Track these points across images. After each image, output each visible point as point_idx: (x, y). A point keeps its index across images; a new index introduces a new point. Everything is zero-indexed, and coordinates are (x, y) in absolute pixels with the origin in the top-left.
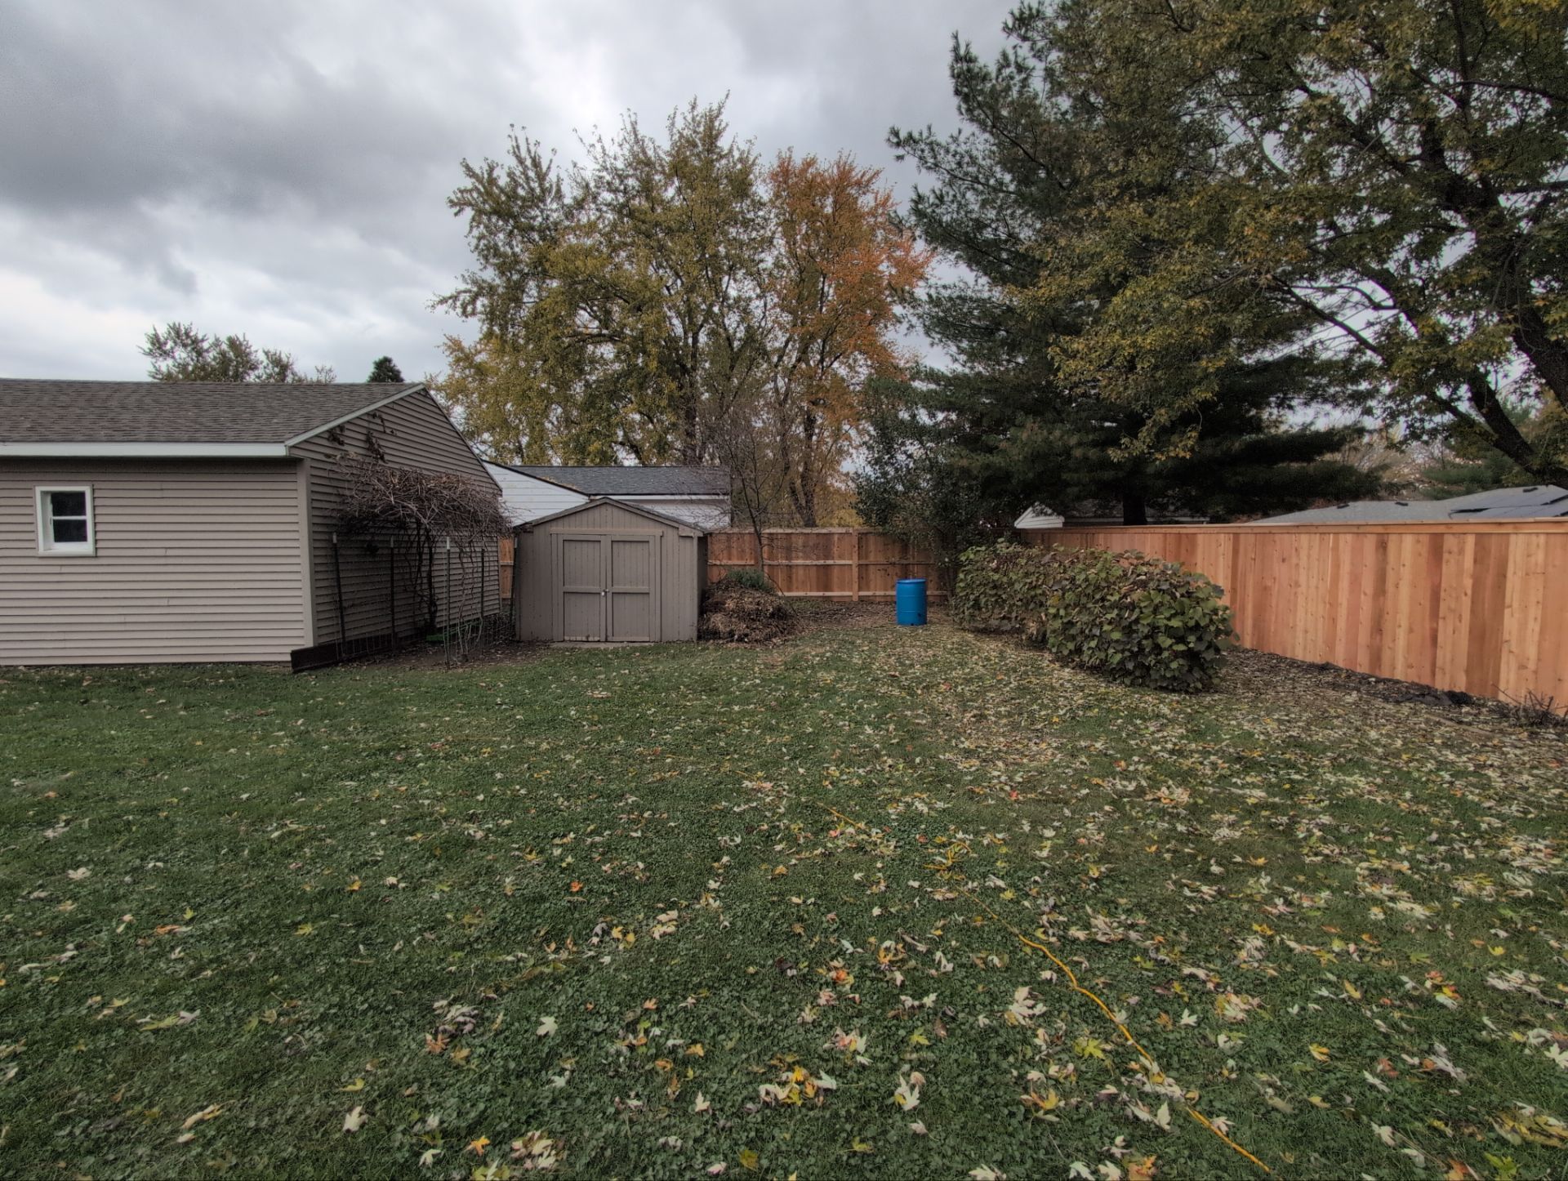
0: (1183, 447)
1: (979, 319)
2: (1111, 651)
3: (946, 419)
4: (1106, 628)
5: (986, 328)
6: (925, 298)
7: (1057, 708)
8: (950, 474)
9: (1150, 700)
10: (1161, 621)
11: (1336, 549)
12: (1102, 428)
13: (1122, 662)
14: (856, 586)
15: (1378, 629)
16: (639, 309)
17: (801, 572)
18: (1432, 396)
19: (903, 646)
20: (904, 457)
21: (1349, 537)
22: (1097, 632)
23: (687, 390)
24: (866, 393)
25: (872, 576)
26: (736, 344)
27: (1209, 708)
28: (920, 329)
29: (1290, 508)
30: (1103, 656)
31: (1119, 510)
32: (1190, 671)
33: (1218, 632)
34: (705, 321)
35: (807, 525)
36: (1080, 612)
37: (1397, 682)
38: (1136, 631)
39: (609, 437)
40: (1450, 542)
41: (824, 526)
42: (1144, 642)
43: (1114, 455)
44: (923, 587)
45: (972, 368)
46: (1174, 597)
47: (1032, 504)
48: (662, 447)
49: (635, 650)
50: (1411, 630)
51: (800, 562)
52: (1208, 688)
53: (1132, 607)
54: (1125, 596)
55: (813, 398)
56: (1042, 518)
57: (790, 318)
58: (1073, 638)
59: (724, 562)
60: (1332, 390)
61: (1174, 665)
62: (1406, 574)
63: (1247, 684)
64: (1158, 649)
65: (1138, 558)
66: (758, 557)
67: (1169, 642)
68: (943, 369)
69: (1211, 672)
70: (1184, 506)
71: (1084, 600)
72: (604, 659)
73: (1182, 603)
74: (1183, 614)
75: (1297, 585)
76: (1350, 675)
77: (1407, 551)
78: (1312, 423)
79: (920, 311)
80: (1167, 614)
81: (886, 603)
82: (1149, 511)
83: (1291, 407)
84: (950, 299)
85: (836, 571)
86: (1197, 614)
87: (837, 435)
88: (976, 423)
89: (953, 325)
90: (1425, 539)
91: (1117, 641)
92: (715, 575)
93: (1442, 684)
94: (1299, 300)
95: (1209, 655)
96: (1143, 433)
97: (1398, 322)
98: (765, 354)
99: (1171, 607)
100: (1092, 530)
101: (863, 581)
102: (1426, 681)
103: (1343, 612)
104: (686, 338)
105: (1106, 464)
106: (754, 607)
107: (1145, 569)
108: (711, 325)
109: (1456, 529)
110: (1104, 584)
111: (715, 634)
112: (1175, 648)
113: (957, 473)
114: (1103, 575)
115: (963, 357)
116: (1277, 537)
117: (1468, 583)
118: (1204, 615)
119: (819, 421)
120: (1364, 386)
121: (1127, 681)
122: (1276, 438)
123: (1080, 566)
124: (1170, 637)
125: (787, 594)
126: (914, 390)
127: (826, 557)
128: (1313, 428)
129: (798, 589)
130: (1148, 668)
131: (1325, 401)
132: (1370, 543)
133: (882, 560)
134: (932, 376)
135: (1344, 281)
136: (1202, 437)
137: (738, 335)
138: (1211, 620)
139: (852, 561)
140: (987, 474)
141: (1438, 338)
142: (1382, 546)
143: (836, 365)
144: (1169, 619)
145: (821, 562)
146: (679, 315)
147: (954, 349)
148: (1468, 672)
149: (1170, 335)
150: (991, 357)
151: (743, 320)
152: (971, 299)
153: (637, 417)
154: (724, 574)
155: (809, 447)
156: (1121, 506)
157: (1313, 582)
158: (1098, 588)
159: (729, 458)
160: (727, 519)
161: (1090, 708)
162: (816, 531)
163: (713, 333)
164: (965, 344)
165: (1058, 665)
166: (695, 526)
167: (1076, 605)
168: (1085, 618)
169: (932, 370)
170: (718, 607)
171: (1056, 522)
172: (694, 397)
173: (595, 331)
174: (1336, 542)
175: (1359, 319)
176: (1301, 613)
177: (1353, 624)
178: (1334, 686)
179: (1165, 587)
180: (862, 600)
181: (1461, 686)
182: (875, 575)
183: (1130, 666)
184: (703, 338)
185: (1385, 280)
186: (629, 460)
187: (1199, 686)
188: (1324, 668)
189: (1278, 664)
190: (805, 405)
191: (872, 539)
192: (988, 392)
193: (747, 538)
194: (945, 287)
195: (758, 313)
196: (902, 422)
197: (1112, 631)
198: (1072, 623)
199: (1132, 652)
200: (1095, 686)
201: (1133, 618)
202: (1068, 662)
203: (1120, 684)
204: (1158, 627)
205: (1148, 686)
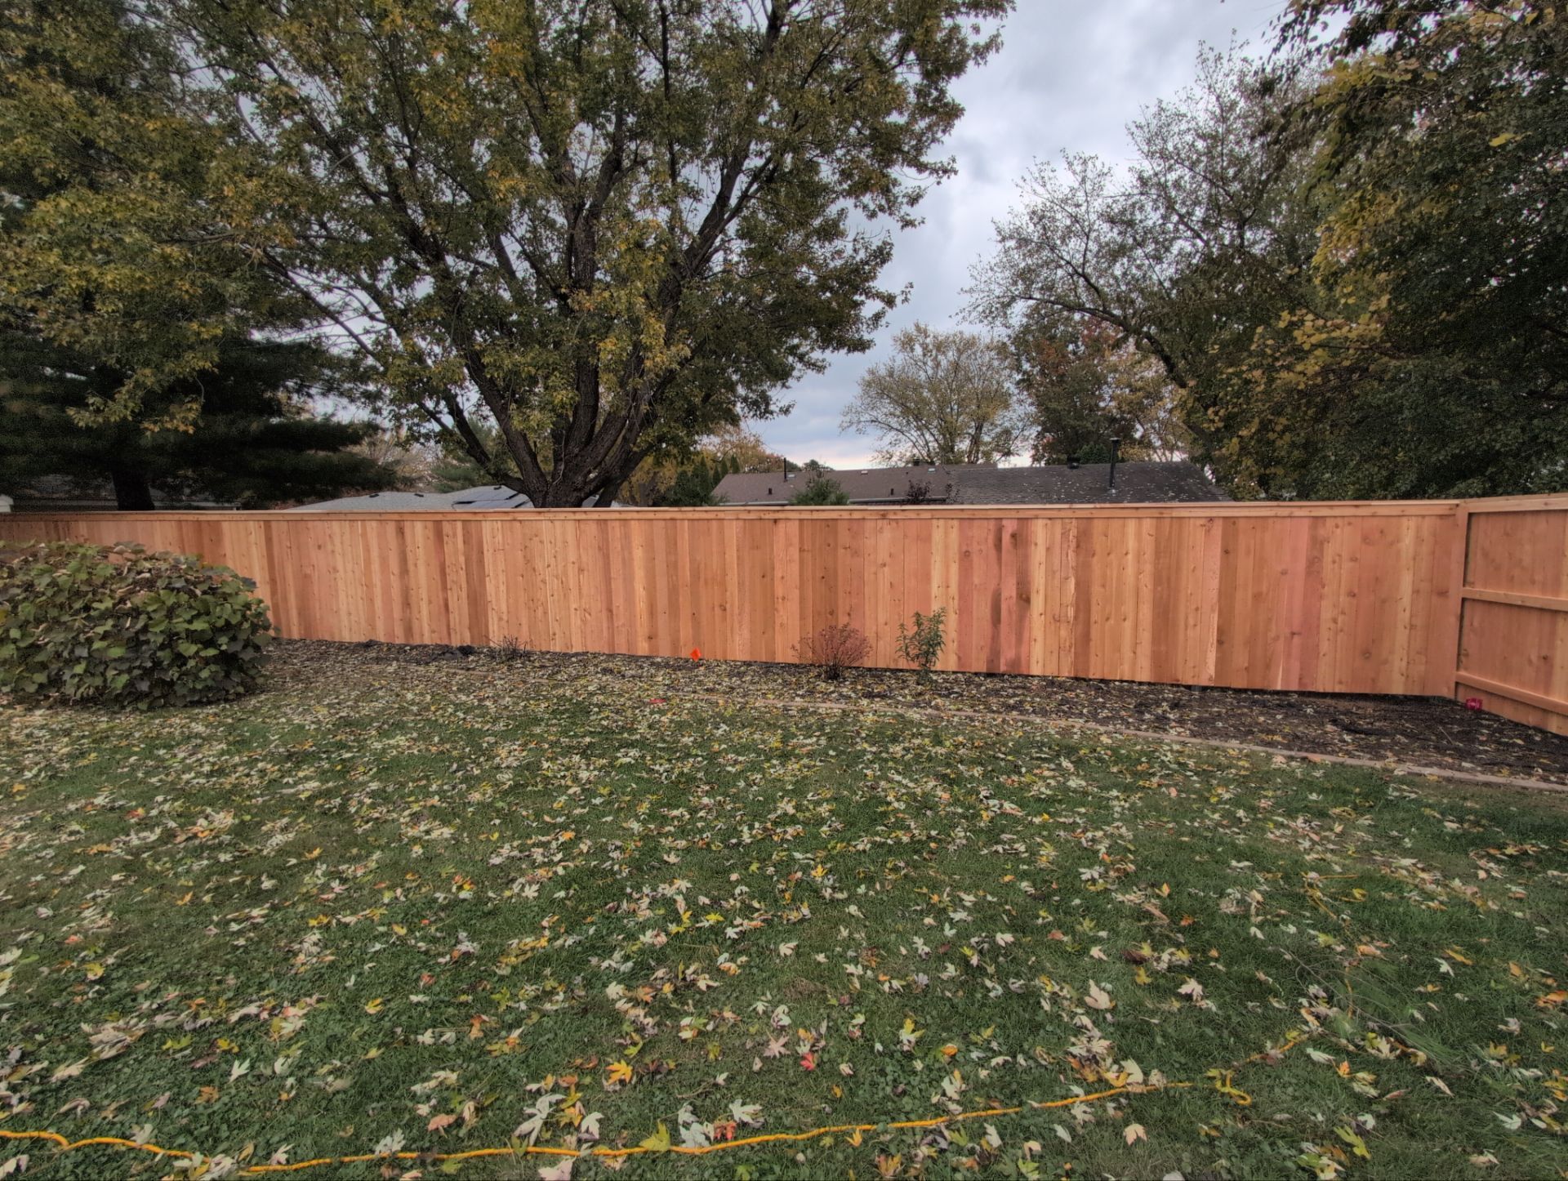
0: (184, 418)
2: (111, 673)
4: (97, 645)
7: (20, 771)
9: (177, 722)
10: (180, 624)
11: (364, 535)
12: (61, 379)
13: (130, 684)
15: (407, 604)
18: (422, 406)
21: (374, 524)
22: (84, 653)
27: (255, 711)
29: (323, 496)
30: (98, 681)
31: (108, 491)
32: (227, 676)
33: (255, 628)
36: (48, 630)
37: (425, 646)
38: (147, 642)
40: (447, 528)
42: (159, 654)
43: (81, 418)
46: (192, 594)
50: (430, 602)
52: (251, 690)
53: (136, 613)
54: (122, 600)
58: (43, 666)
60: (347, 386)
61: (204, 674)
62: (421, 552)
63: (296, 676)
64: (180, 660)
65: (135, 552)
67: (193, 648)
69: (253, 672)
70: (202, 490)
71: (53, 613)
73: (204, 602)
74: (208, 613)
75: (336, 570)
76: (390, 646)
77: (419, 533)
78: (333, 415)
80: (187, 616)
82: (154, 493)
83: (310, 396)
86: (225, 613)
90: (430, 525)
91: (120, 659)
93: (456, 643)
94: (298, 288)
95: (248, 655)
96: (123, 394)
97: (388, 336)
99: (191, 607)
100: (66, 516)
102: (445, 642)
103: (378, 591)
105: (69, 428)
107: (148, 565)
109: (450, 517)
110: (84, 588)
112: (203, 654)
114: (83, 576)
116: (310, 524)
117: (462, 559)
118: (234, 612)
120: (371, 387)
121: (143, 706)
122: (299, 424)
123: (41, 566)
124: (194, 642)
128: (335, 419)
130: (172, 684)
131: (341, 394)
132: (391, 528)
135: (341, 284)
136: (206, 410)
138: (244, 616)
141: (418, 357)
142: (401, 531)
144: (190, 622)
148: (470, 629)
156: (111, 486)
157: (349, 567)
158: (78, 594)
161: (83, 754)
165: (19, 708)
167: (38, 622)
168: (60, 636)
174: (364, 528)
175: (358, 324)
176: (342, 596)
177: (387, 601)
178: (378, 660)
179: (179, 584)
181: (467, 642)
183: (144, 686)
185: (376, 296)
187: (241, 690)
188: (368, 645)
189: (326, 650)
197: (109, 646)
198: (39, 647)
199: (145, 669)
200: (91, 723)
201: (139, 626)
202: (38, 701)
203: (131, 712)
204: (177, 634)
205: (174, 706)
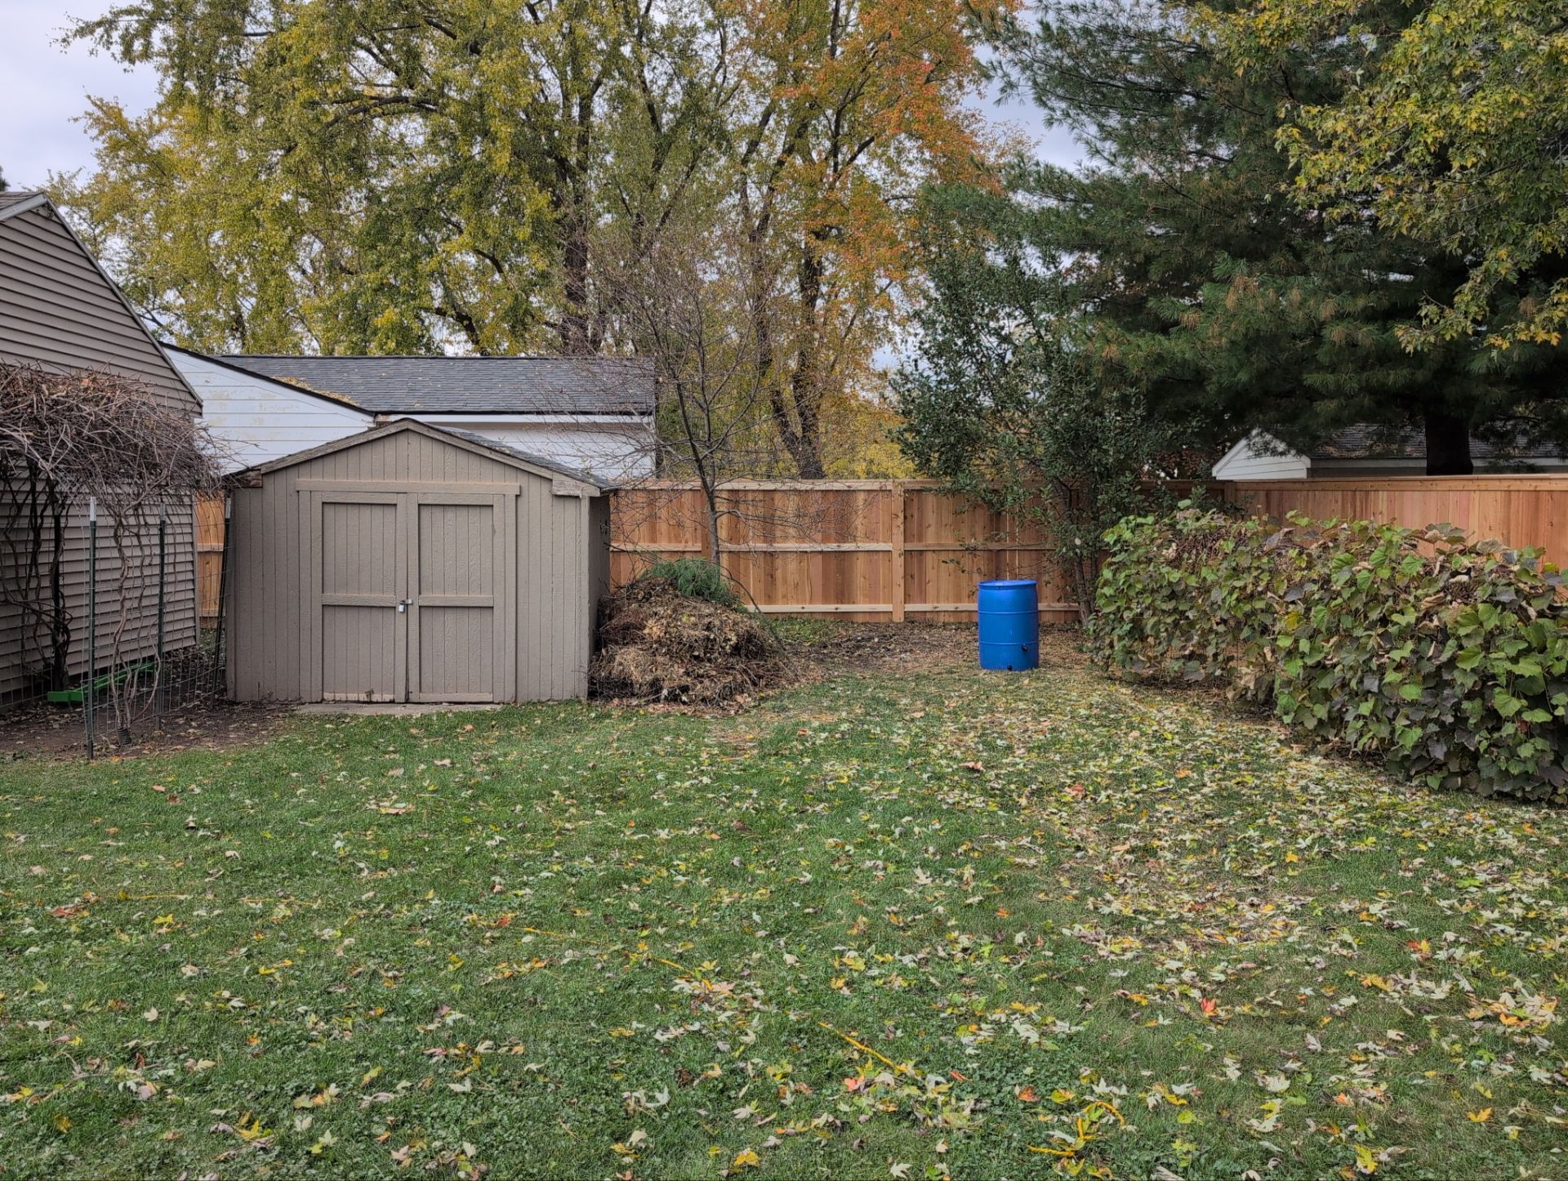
1: (1142, 72)
2: (1401, 722)
3: (1078, 266)
4: (1391, 677)
5: (1158, 89)
6: (1035, 29)
7: (1295, 835)
8: (1084, 375)
9: (1478, 819)
10: (1499, 663)
12: (1385, 284)
13: (1423, 744)
14: (899, 593)
16: (475, 50)
17: (792, 565)
19: (991, 710)
20: (994, 341)
22: (1372, 684)
23: (568, 209)
24: (921, 216)
25: (931, 574)
26: (666, 118)
28: (1026, 90)
30: (1384, 731)
31: (1417, 443)
32: (1558, 760)
34: (606, 73)
35: (804, 475)
36: (1339, 647)
38: (1450, 684)
39: (414, 296)
41: (838, 476)
42: (1466, 705)
43: (1408, 337)
44: (1030, 595)
45: (1128, 168)
46: (1525, 618)
47: (1246, 434)
48: (520, 319)
49: (464, 718)
51: (791, 545)
53: (1442, 635)
54: (1428, 615)
55: (817, 225)
56: (1267, 459)
57: (772, 67)
58: (1326, 695)
59: (643, 546)
61: (1525, 751)
64: (1493, 719)
65: (1453, 541)
66: (709, 535)
67: (1515, 705)
68: (1071, 169)
70: (1545, 437)
71: (1347, 622)
72: (403, 737)
73: (1540, 629)
74: (1542, 650)
79: (1026, 55)
80: (1512, 652)
81: (959, 627)
82: (1476, 446)
84: (1086, 31)
85: (860, 566)
87: (865, 295)
88: (1137, 274)
89: (1092, 83)
91: (1412, 703)
92: (625, 572)
96: (1465, 295)
98: (722, 138)
99: (1518, 637)
100: (1368, 483)
101: (914, 583)
104: (567, 106)
105: (1390, 355)
106: (699, 633)
107: (1466, 562)
108: (616, 82)
110: (1385, 591)
111: (623, 687)
112: (1528, 717)
113: (1098, 372)
114: (1385, 573)
115: (1110, 147)
119: (829, 270)
121: (1434, 782)
123: (1341, 555)
124: (1517, 695)
125: (764, 608)
126: (1016, 210)
127: (843, 537)
129: (785, 599)
130: (1475, 756)
133: (949, 541)
134: (1052, 182)
137: (670, 101)
139: (895, 545)
140: (1158, 372)
143: (862, 159)
144: (1515, 660)
145: (833, 546)
146: (553, 60)
147: (1093, 130)
149: (1517, 104)
150: (1166, 146)
151: (677, 74)
152: (1126, 32)
153: (472, 259)
154: (641, 569)
155: (810, 320)
156: (1422, 437)
158: (1375, 599)
159: (652, 341)
160: (648, 462)
161: (1359, 834)
162: (821, 485)
163: (620, 98)
164: (1114, 121)
165: (1296, 750)
166: (585, 476)
167: (1331, 633)
168: (1350, 658)
169: (1050, 169)
170: (630, 634)
171: (1294, 467)
172: (582, 223)
173: (389, 92)
179: (1506, 597)
180: (911, 619)
182: (937, 573)
183: (1439, 752)
184: (600, 106)
186: (457, 345)
190: (801, 237)
191: (930, 501)
192: (1160, 214)
193: (687, 499)
194: (1074, 9)
195: (710, 57)
196: (991, 272)
197: (1403, 683)
198: (1324, 667)
199: (1442, 725)
200: (1370, 792)
201: (1444, 657)
202: (1315, 744)
203: (1419, 788)
204: (1494, 677)
205: (1473, 792)
